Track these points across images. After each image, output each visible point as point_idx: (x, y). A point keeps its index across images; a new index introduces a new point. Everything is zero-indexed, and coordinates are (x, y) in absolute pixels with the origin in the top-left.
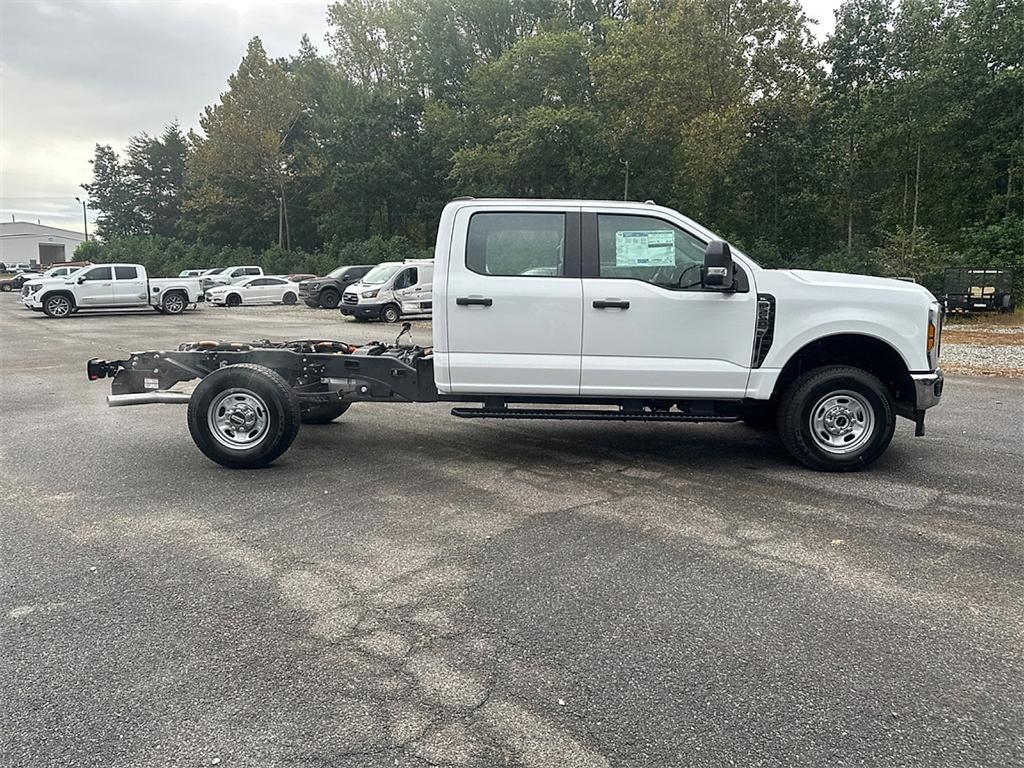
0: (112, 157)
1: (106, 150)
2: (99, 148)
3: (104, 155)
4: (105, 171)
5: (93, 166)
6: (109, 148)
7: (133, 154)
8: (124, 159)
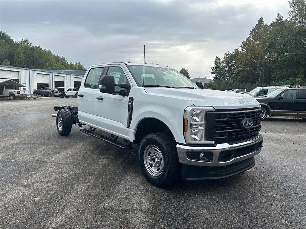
0: (220, 59)
1: (218, 58)
2: (217, 58)
3: (218, 59)
4: (217, 63)
5: (214, 62)
6: (219, 57)
7: (225, 58)
8: (222, 59)
